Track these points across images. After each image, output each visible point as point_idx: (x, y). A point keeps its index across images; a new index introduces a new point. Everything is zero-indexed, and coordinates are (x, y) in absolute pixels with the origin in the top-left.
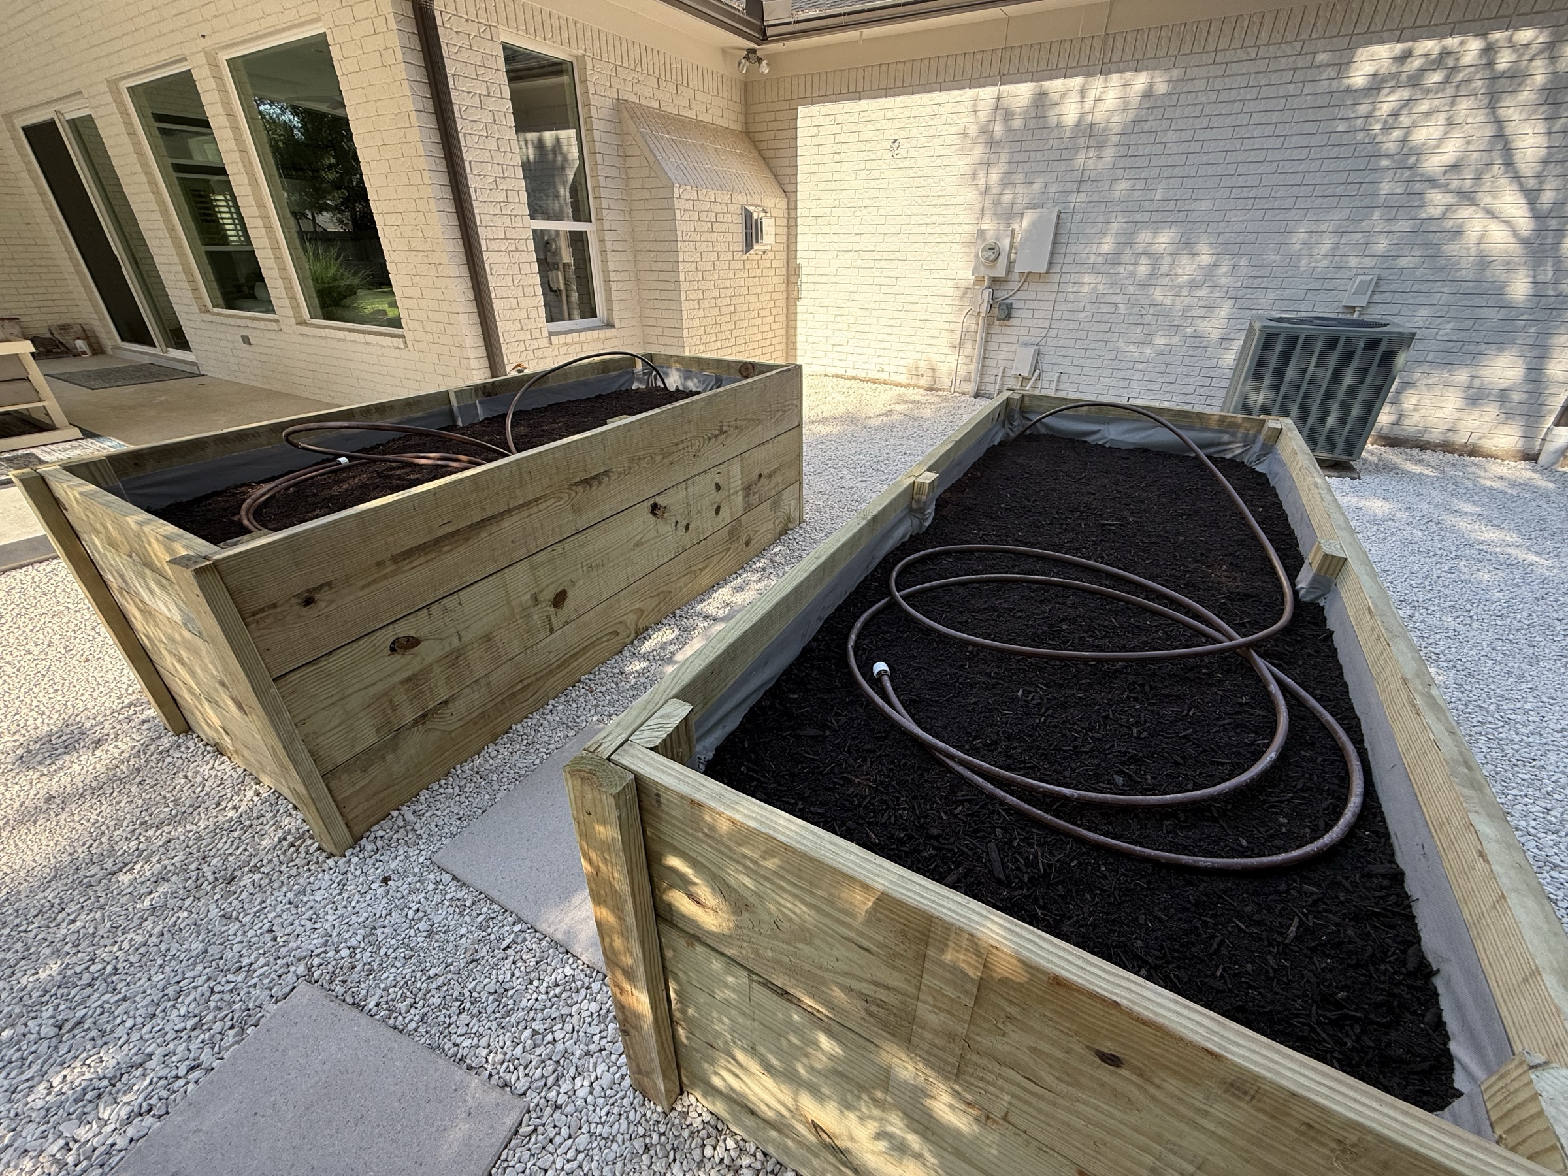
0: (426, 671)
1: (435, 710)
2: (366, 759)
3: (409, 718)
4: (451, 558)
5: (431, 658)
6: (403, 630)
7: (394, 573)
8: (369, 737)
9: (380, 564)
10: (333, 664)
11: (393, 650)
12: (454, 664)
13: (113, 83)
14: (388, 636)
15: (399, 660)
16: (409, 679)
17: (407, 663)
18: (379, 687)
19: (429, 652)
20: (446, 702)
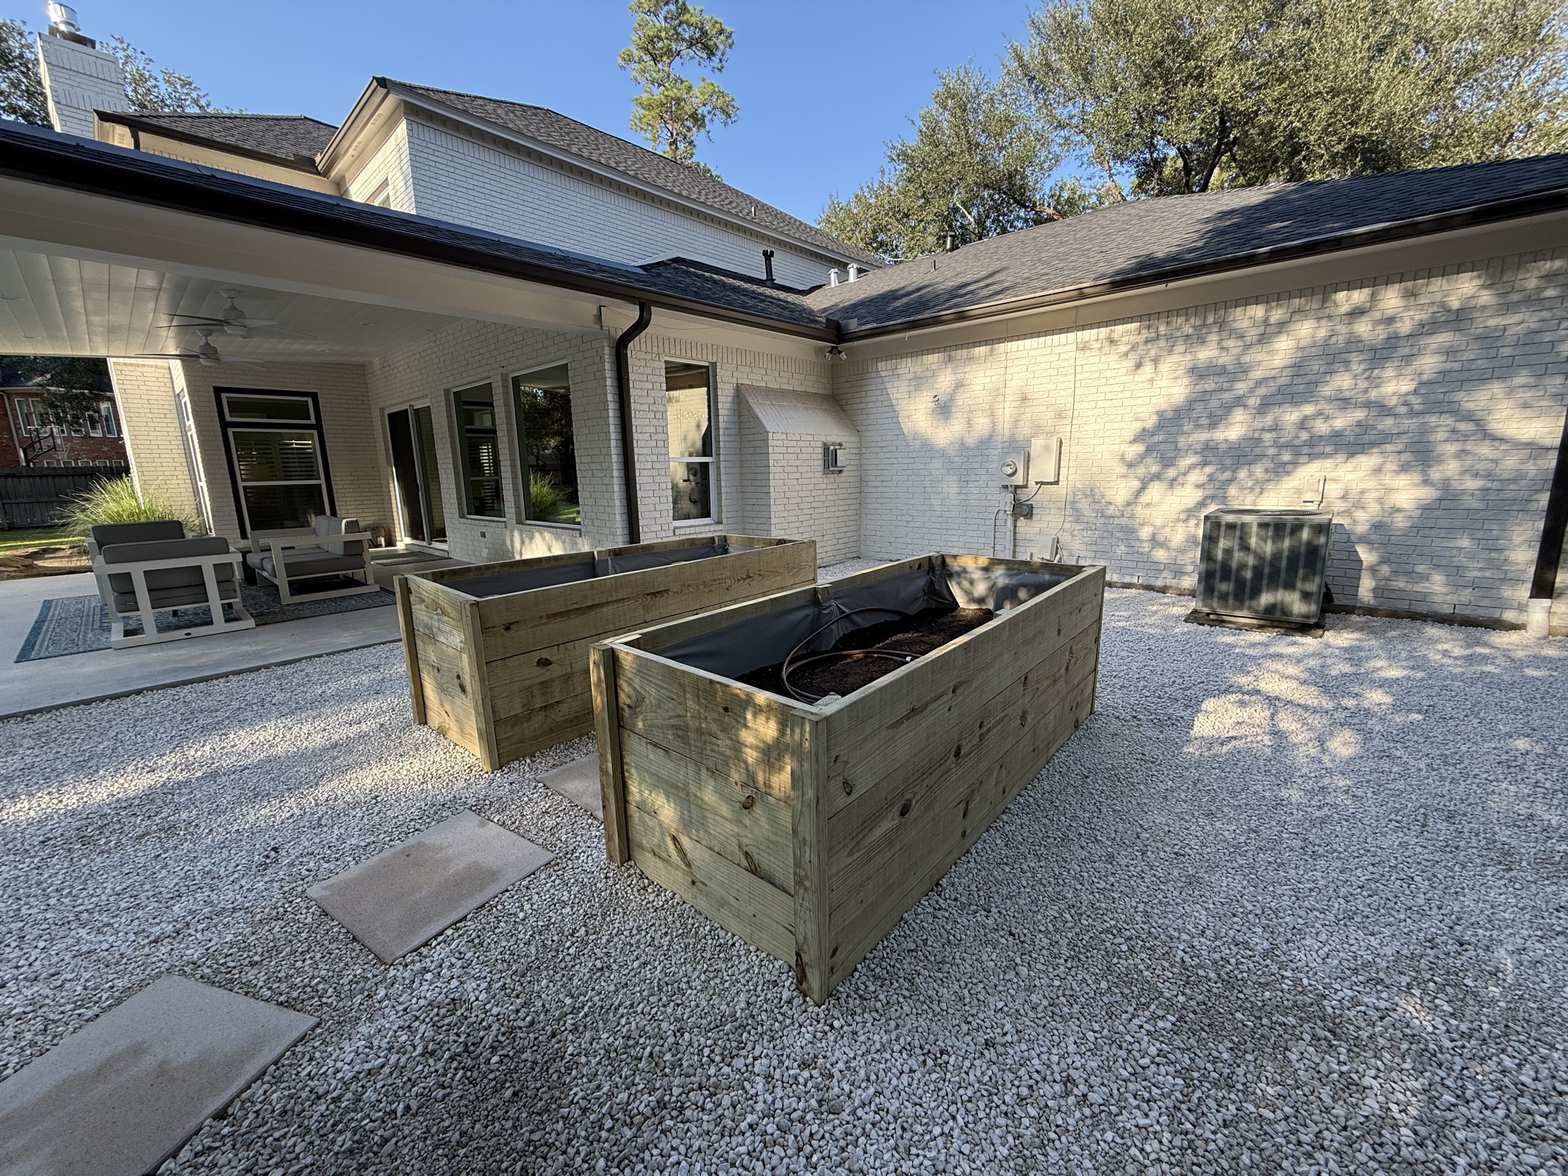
0: (552, 680)
1: (552, 705)
2: (515, 721)
3: (538, 706)
4: (574, 622)
5: (555, 675)
6: (544, 654)
7: (546, 624)
8: (518, 709)
9: (541, 618)
10: (510, 663)
11: (538, 663)
12: (566, 682)
13: (447, 392)
14: (537, 655)
15: (539, 671)
16: (542, 683)
17: (542, 674)
18: (527, 683)
19: (555, 671)
20: (558, 702)
